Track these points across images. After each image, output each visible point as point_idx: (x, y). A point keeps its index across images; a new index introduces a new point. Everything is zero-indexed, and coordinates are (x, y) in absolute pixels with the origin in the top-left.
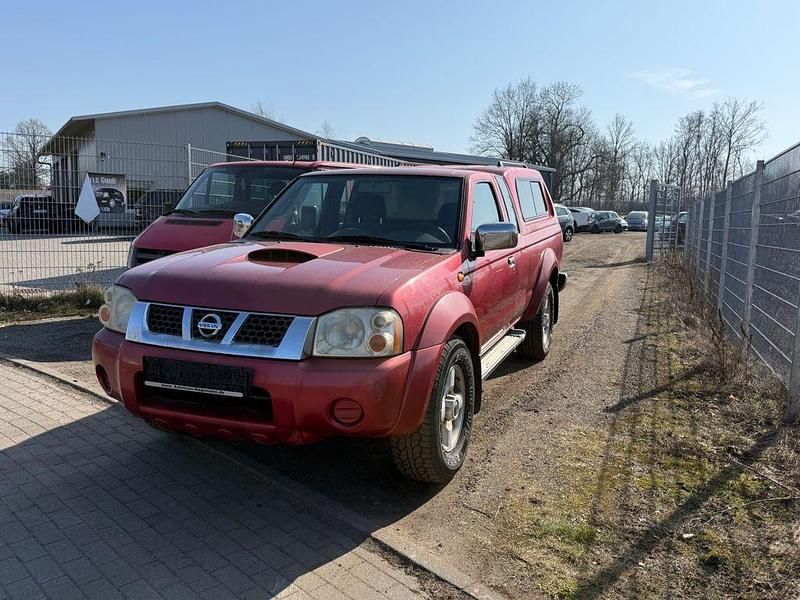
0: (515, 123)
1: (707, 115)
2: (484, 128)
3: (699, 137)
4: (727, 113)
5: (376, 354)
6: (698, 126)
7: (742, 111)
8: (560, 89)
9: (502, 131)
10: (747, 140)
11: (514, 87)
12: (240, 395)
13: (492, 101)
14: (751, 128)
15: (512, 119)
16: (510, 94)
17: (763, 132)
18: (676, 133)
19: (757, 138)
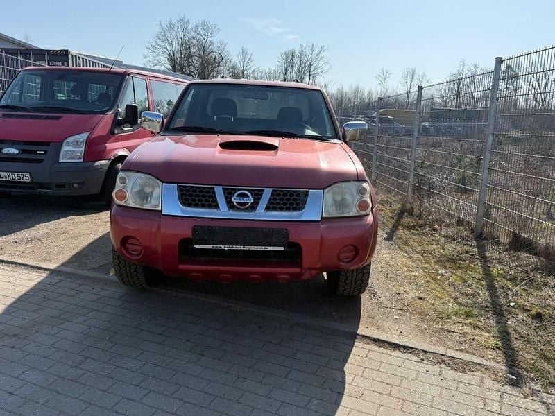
0: (176, 46)
1: (297, 52)
2: (153, 49)
3: (292, 66)
4: (307, 51)
5: (363, 213)
6: (292, 59)
7: (316, 51)
8: (205, 25)
9: (167, 52)
10: (319, 71)
11: (174, 21)
12: (282, 248)
13: (158, 29)
14: (321, 63)
15: (174, 44)
16: (171, 25)
17: (328, 66)
18: (278, 63)
19: (325, 69)
